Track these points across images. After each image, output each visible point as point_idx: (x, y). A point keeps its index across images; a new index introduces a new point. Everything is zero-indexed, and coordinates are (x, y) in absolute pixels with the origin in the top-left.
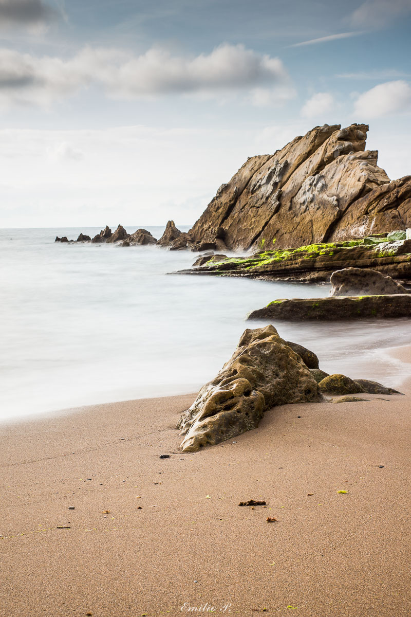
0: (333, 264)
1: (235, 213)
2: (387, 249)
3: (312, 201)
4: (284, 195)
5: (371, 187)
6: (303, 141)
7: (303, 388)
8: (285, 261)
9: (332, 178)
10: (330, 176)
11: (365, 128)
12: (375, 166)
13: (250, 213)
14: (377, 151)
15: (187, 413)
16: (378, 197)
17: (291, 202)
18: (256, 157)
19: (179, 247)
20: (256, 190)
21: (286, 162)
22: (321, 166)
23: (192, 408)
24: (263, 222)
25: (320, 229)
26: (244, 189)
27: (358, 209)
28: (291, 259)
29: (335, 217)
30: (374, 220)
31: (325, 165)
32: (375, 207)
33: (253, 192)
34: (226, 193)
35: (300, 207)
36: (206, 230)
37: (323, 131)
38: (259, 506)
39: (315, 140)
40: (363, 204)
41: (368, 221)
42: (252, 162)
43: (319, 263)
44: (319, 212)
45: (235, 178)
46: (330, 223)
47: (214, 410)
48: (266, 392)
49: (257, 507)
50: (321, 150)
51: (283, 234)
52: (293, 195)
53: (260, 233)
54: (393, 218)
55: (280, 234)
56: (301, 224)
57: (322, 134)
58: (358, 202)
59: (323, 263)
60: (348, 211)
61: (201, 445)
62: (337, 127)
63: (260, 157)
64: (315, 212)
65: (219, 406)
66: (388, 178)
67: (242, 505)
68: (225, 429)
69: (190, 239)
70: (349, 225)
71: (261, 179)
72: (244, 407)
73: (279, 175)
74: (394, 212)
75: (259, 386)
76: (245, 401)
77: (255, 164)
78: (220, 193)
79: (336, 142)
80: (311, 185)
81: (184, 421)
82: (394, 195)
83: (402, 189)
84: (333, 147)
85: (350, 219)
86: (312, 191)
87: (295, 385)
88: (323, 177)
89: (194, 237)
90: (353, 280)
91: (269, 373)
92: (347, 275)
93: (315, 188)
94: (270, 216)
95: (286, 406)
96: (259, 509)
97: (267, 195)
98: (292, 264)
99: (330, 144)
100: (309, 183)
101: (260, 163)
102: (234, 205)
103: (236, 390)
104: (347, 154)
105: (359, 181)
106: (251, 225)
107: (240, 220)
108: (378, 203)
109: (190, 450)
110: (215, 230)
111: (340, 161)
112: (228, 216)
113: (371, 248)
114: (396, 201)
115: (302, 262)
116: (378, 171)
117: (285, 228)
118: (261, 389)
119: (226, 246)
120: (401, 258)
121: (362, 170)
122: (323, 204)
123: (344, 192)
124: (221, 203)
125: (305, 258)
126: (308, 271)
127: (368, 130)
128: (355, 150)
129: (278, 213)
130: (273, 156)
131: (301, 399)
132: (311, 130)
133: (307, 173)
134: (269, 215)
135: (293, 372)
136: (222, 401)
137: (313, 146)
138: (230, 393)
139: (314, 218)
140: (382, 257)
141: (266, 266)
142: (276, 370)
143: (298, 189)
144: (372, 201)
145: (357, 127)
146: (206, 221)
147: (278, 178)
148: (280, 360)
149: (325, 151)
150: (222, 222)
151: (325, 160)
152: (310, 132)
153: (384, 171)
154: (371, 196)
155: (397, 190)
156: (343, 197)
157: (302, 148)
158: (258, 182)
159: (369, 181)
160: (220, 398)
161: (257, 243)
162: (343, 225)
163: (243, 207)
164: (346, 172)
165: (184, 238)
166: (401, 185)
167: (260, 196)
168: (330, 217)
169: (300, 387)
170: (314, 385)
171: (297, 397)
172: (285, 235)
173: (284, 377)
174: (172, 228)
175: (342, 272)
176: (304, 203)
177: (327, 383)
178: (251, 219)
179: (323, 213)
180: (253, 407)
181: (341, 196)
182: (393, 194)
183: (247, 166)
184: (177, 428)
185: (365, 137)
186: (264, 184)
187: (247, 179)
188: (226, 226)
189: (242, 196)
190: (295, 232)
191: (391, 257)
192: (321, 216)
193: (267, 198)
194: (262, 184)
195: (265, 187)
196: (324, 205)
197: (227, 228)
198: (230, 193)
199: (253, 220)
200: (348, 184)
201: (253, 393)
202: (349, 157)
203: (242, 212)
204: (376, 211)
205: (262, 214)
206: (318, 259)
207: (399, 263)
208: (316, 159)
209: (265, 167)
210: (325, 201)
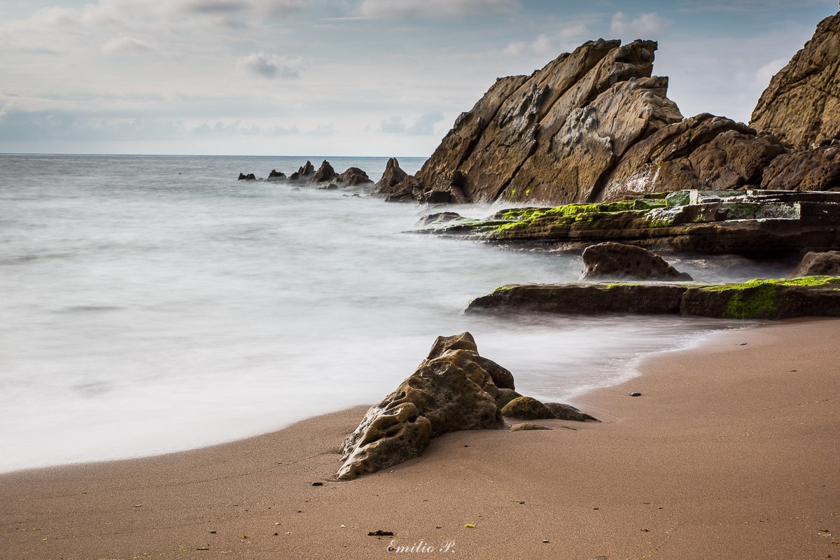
0: (592, 233)
1: (478, 153)
2: (662, 216)
3: (579, 141)
4: (542, 131)
5: (656, 127)
6: (569, 61)
7: (479, 413)
8: (532, 225)
9: (606, 112)
10: (602, 110)
11: (653, 46)
12: (663, 98)
13: (497, 153)
14: (667, 78)
15: (351, 437)
16: (665, 140)
17: (551, 141)
18: (508, 77)
19: (402, 196)
20: (506, 123)
21: (547, 86)
22: (593, 94)
23: (357, 431)
24: (514, 166)
25: (588, 179)
26: (491, 121)
27: (638, 155)
28: (539, 225)
29: (608, 165)
30: (658, 170)
31: (598, 94)
32: (660, 154)
33: (502, 125)
34: (466, 124)
35: (563, 149)
36: (439, 173)
37: (596, 48)
38: (386, 536)
39: (585, 60)
40: (644, 149)
41: (650, 172)
42: (503, 85)
43: (575, 232)
44: (587, 157)
45: (479, 106)
46: (601, 172)
47: (376, 436)
48: (435, 418)
49: (382, 537)
50: (592, 74)
51: (540, 183)
52: (555, 132)
53: (510, 180)
54: (682, 169)
55: (535, 183)
56: (563, 172)
57: (595, 52)
58: (638, 146)
59: (579, 232)
60: (624, 157)
61: (357, 472)
62: (616, 43)
63: (512, 78)
64: (582, 157)
65: (381, 432)
66: (680, 115)
67: (370, 534)
68: (385, 456)
69: (417, 185)
70: (626, 176)
71: (513, 108)
72: (407, 434)
73: (536, 105)
74: (684, 161)
75: (428, 411)
76: (409, 427)
77: (507, 86)
78: (458, 125)
79: (613, 64)
80: (578, 119)
81: (347, 445)
82: (685, 139)
83: (695, 132)
84: (609, 70)
85: (627, 168)
86: (580, 128)
87: (470, 410)
88: (594, 110)
89: (423, 182)
90: (611, 258)
91: (441, 397)
92: (603, 252)
93: (584, 123)
94: (523, 159)
95: (457, 433)
96: (384, 538)
97: (521, 130)
98: (540, 231)
99: (604, 66)
100: (575, 117)
101: (513, 87)
102: (477, 141)
103: (400, 415)
104: (627, 80)
105: (641, 117)
106: (497, 170)
107: (483, 162)
108: (664, 149)
109: (346, 478)
110: (450, 175)
111: (618, 89)
112: (469, 156)
113: (642, 214)
114: (687, 146)
115: (553, 229)
116: (667, 105)
117: (542, 175)
118: (429, 414)
119: (465, 196)
120: (679, 229)
121: (646, 103)
122: (593, 146)
123: (621, 131)
124: (460, 138)
125: (557, 223)
126: (560, 241)
127: (657, 49)
128: (638, 75)
129: (534, 155)
130: (530, 77)
131: (477, 425)
132: (580, 45)
133: (574, 103)
134: (522, 157)
135: (469, 395)
136: (383, 427)
137: (583, 68)
138: (394, 418)
139: (580, 164)
140: (655, 227)
141: (507, 232)
142: (450, 394)
143: (560, 125)
144: (657, 146)
145: (640, 44)
146: (439, 162)
147: (535, 109)
148: (455, 382)
149: (599, 75)
150: (460, 164)
151: (598, 88)
152: (579, 49)
153: (675, 105)
154: (656, 138)
155: (690, 132)
156: (620, 138)
157: (567, 71)
158: (509, 112)
159: (653, 118)
160: (383, 423)
161: (505, 194)
162: (617, 175)
163: (489, 145)
164: (624, 104)
165: (410, 183)
166: (695, 126)
167: (511, 130)
168: (602, 165)
169: (477, 412)
170: (493, 410)
171: (472, 423)
172: (542, 185)
173: (458, 401)
174: (394, 168)
175: (597, 248)
176: (568, 143)
177: (514, 407)
178: (499, 162)
179: (592, 158)
180: (418, 434)
181: (616, 137)
182: (683, 139)
183: (496, 89)
184: (340, 453)
185: (652, 58)
186: (516, 116)
187: (495, 108)
188: (465, 169)
189: (487, 130)
190: (555, 182)
191: (666, 228)
192: (590, 162)
193: (520, 135)
194: (514, 114)
195: (518, 120)
196: (595, 147)
197: (466, 172)
198: (472, 125)
199: (501, 163)
200: (626, 121)
201: (418, 419)
202: (630, 84)
203: (487, 151)
204: (661, 159)
205: (512, 155)
206: (573, 226)
207: (676, 236)
208: (586, 85)
209: (520, 93)
210: (596, 142)
